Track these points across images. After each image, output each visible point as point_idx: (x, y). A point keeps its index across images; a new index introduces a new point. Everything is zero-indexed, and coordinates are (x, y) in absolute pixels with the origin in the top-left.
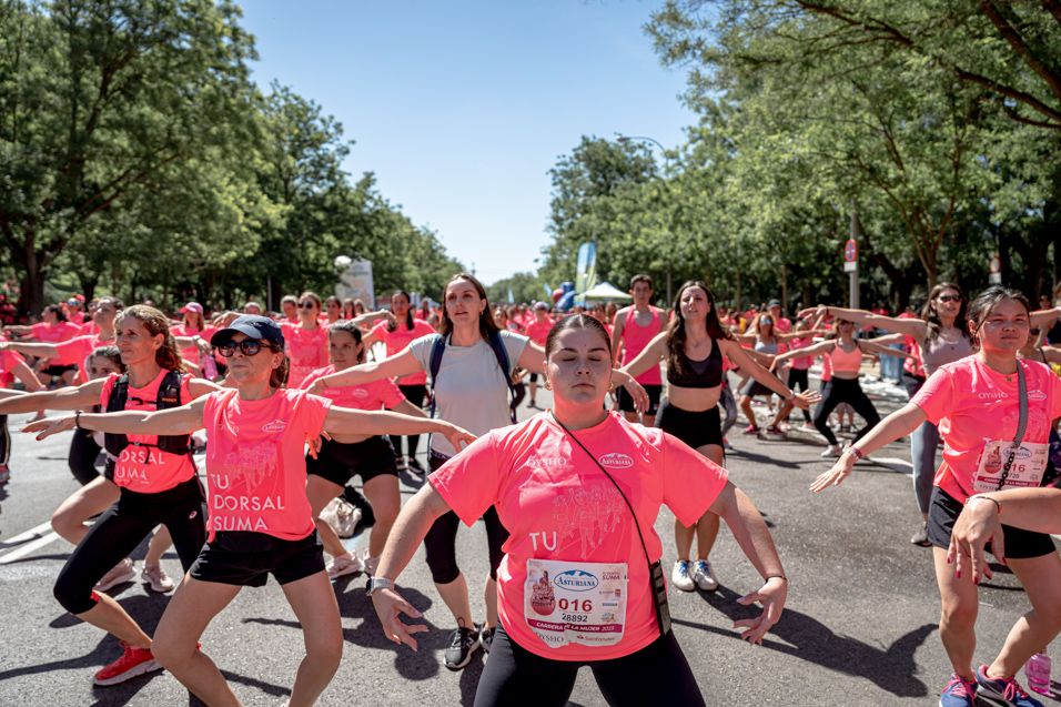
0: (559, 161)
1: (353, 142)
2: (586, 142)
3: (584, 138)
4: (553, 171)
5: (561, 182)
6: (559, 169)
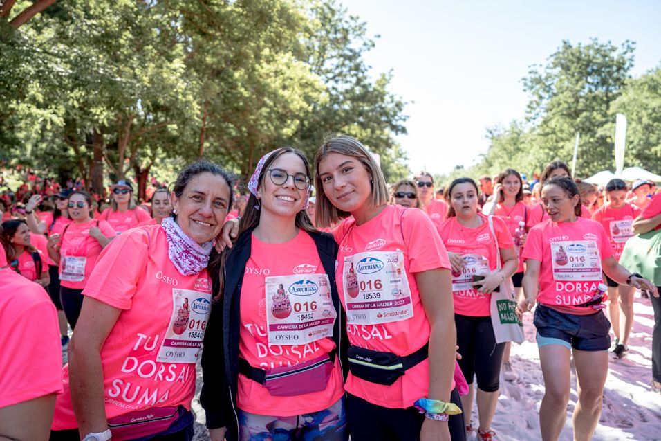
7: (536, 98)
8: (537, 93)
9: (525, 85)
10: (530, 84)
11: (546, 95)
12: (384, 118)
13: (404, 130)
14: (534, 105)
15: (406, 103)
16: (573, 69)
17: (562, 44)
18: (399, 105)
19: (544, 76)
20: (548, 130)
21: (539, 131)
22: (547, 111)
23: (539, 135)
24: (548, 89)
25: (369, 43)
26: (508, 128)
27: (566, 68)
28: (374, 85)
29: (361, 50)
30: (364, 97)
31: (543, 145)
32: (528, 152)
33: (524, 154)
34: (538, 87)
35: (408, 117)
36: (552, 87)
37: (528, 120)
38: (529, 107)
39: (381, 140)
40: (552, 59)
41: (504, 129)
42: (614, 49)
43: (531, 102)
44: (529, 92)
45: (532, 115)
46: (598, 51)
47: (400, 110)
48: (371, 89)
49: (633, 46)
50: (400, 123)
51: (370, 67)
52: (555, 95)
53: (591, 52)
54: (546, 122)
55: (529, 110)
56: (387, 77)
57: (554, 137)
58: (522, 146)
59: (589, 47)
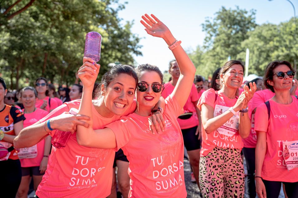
0: (207, 19)
1: (127, 3)
2: (224, 10)
3: (223, 8)
4: (203, 25)
5: (206, 30)
6: (205, 23)
7: (208, 35)
8: (209, 33)
9: (203, 27)
10: (205, 27)
11: (214, 34)
12: (129, 46)
13: (140, 53)
14: (208, 39)
15: (141, 38)
16: (226, 22)
17: (221, 8)
18: (137, 40)
19: (213, 24)
20: (215, 53)
21: (211, 54)
22: (214, 43)
23: (211, 56)
24: (214, 31)
25: (122, 7)
26: (195, 50)
27: (224, 21)
28: (124, 28)
29: (118, 10)
30: (120, 36)
31: (213, 61)
32: (205, 65)
33: (203, 66)
34: (210, 29)
35: (142, 46)
36: (217, 30)
37: (205, 47)
38: (205, 40)
39: (128, 59)
40: (217, 15)
41: (193, 50)
42: (246, 12)
43: (207, 38)
44: (205, 32)
45: (207, 45)
46: (238, 13)
47: (138, 42)
48: (123, 31)
49: (255, 12)
50: (139, 49)
51: (122, 19)
52: (218, 35)
53: (236, 14)
54: (214, 49)
55: (205, 41)
56: (131, 23)
57: (218, 57)
58: (202, 61)
59: (235, 11)
